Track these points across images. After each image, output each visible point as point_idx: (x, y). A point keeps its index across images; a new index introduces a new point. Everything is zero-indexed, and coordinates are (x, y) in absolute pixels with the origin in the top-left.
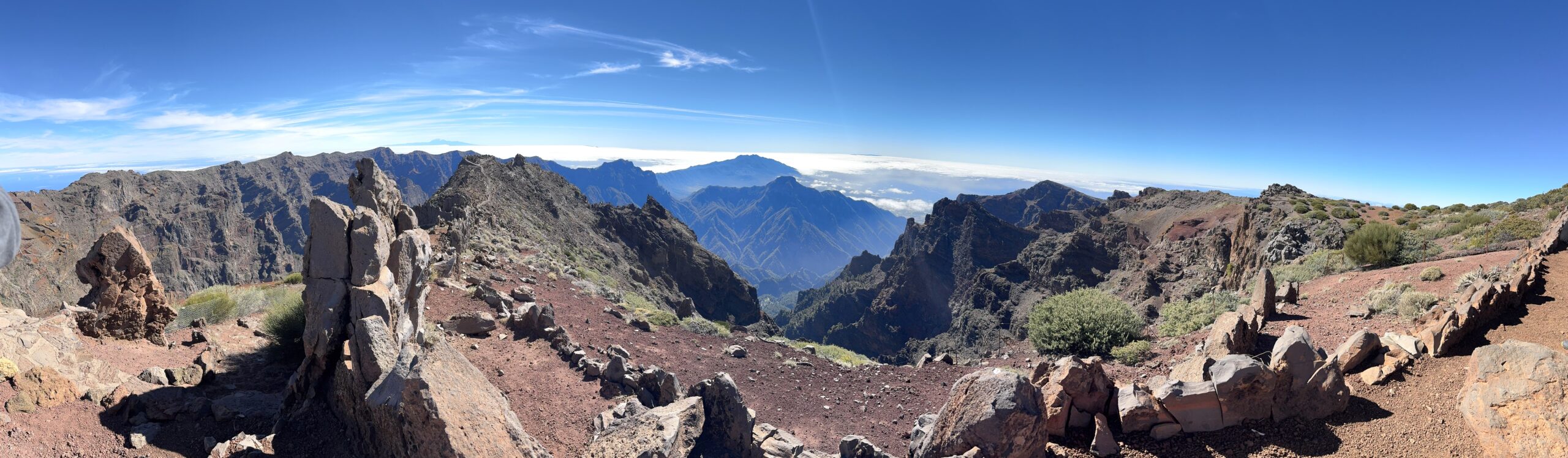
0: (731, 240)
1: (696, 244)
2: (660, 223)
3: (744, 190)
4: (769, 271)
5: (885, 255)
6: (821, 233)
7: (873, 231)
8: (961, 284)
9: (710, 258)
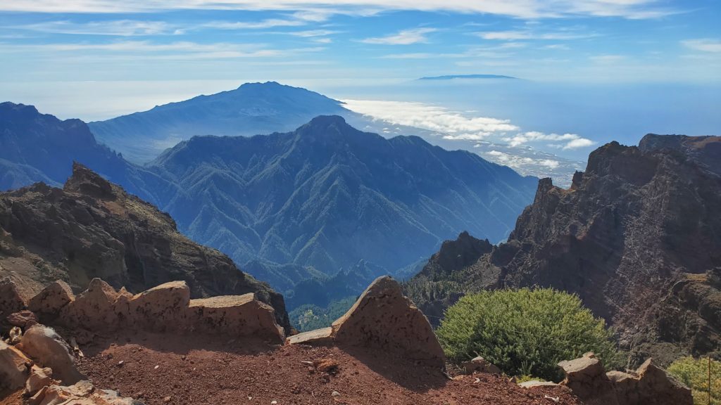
0: (243, 222)
1: (176, 235)
2: (103, 208)
3: (258, 139)
4: (310, 268)
5: (500, 239)
6: (391, 204)
7: (479, 201)
8: (638, 295)
9: (202, 255)
